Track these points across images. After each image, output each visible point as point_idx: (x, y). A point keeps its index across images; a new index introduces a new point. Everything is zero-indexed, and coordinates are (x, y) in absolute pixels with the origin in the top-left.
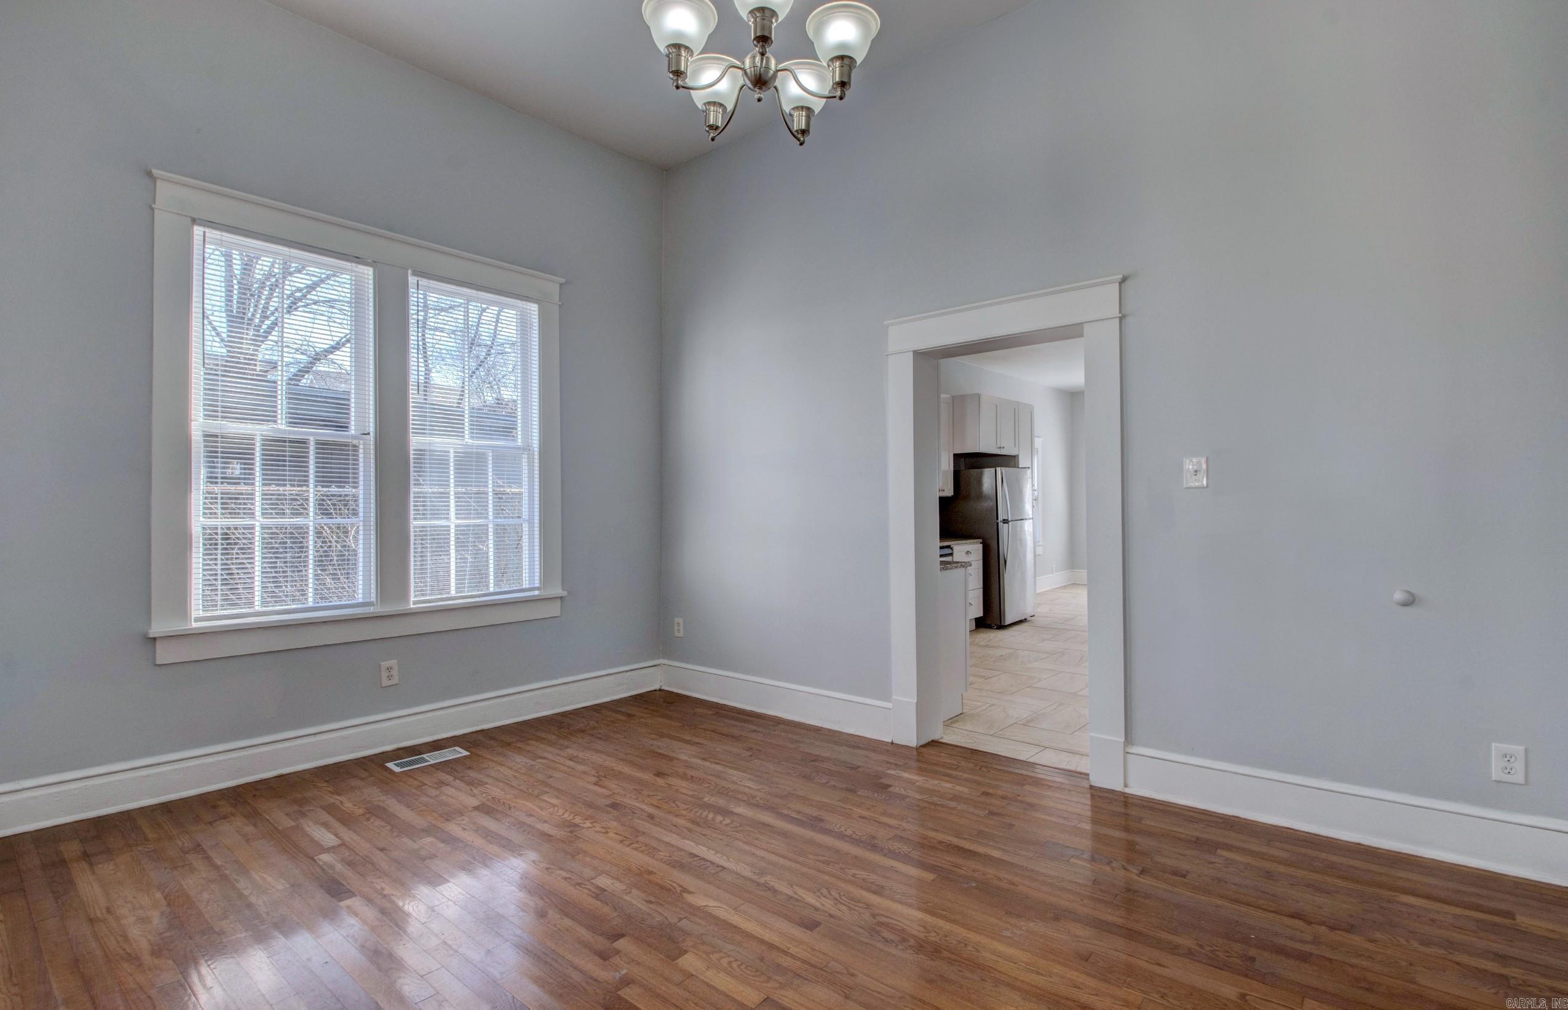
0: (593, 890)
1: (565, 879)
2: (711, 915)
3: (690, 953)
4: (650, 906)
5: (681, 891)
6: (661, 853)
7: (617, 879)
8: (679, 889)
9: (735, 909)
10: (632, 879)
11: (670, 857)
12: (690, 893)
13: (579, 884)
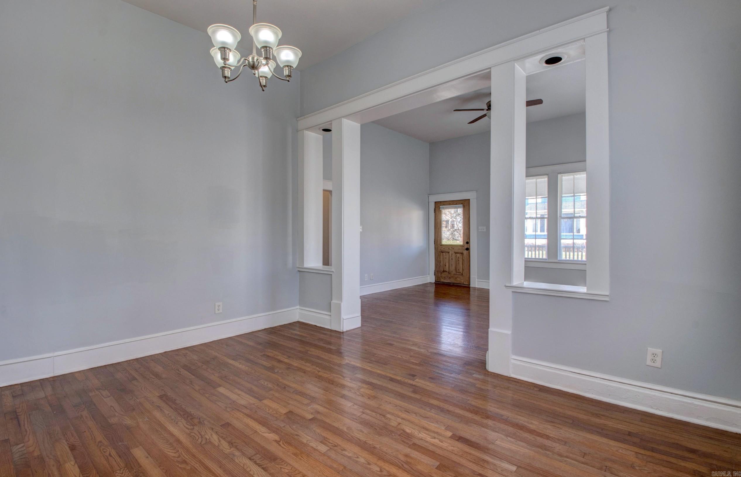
0: (327, 442)
1: (344, 450)
2: (268, 428)
3: (283, 413)
4: (297, 433)
5: (280, 441)
6: (287, 471)
7: (315, 449)
8: (281, 443)
9: (256, 432)
10: (306, 449)
11: (281, 468)
12: (276, 441)
13: (335, 446)
